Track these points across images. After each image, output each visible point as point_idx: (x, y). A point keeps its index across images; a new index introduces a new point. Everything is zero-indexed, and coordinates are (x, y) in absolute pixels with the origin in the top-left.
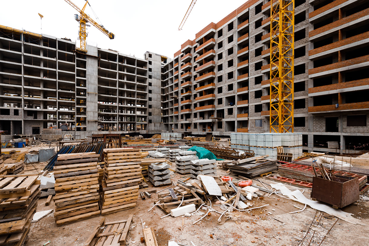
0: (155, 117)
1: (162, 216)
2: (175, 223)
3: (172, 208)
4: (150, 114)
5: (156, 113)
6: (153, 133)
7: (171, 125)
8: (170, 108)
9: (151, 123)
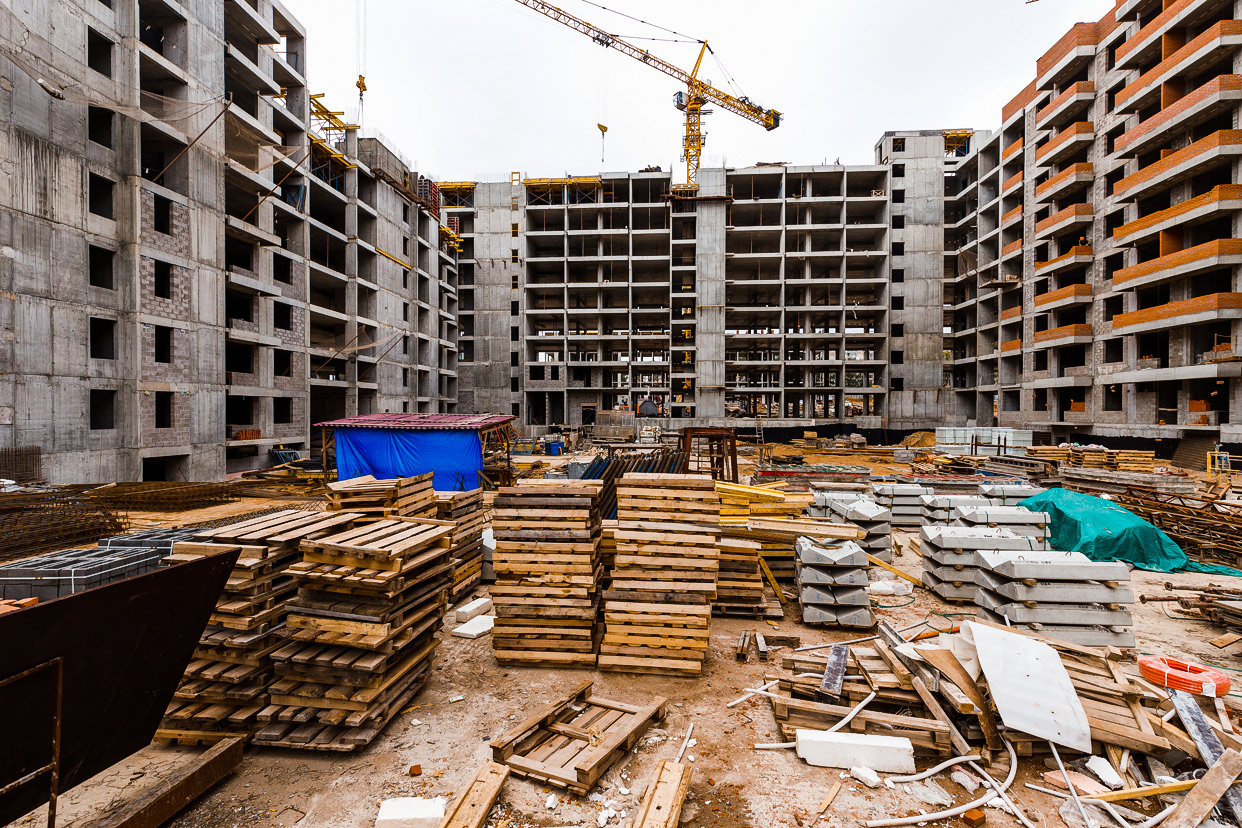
0: (918, 369)
1: (765, 739)
2: (797, 787)
3: (808, 724)
4: (897, 357)
5: (920, 353)
6: (908, 426)
7: (989, 395)
8: (984, 328)
9: (901, 389)
